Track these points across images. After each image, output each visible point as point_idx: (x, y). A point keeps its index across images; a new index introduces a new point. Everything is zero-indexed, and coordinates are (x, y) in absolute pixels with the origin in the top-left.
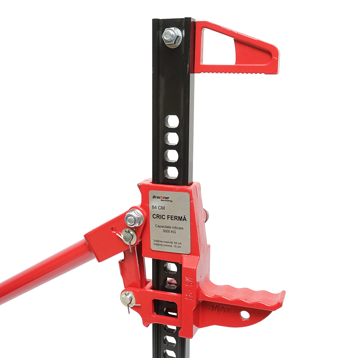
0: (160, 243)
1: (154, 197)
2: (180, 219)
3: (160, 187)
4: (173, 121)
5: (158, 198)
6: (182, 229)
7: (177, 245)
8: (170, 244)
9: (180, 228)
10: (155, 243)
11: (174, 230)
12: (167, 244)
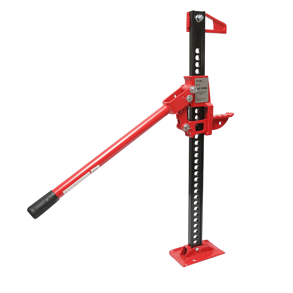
0: (198, 100)
1: (197, 81)
2: (205, 88)
3: (197, 77)
4: (197, 51)
5: (198, 81)
6: (206, 92)
7: (204, 99)
8: (202, 99)
9: (205, 92)
10: (197, 100)
11: (203, 93)
12: (201, 99)
